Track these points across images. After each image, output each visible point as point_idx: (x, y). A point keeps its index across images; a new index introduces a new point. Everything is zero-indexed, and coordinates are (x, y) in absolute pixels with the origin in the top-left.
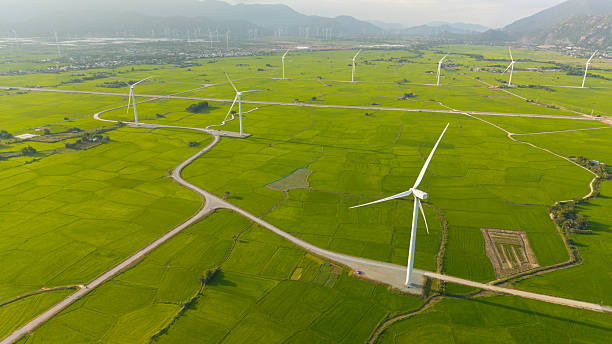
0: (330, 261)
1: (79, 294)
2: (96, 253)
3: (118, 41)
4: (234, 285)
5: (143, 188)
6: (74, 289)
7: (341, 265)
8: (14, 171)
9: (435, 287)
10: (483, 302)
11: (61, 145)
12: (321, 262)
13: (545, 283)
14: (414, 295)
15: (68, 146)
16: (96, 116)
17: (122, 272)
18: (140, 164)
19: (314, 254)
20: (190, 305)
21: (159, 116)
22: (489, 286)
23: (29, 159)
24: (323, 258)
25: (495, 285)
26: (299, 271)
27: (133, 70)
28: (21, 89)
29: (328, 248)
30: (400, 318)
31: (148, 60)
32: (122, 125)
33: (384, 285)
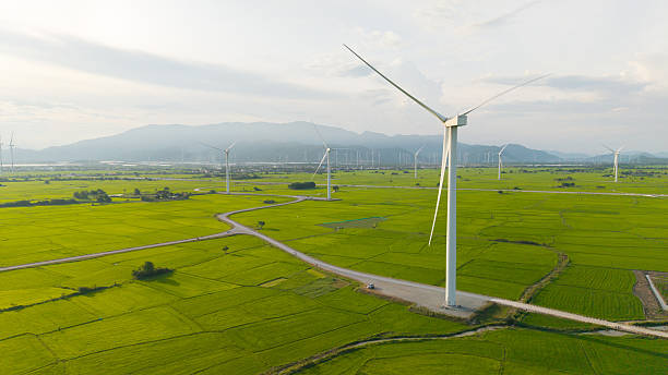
0: (337, 276)
2: (56, 251)
3: (273, 163)
4: (177, 284)
7: (349, 280)
9: (503, 316)
10: (597, 340)
11: (139, 199)
12: (323, 276)
14: (459, 319)
15: (143, 200)
16: (196, 189)
18: (197, 209)
19: (320, 270)
20: (85, 291)
22: (626, 327)
24: (326, 272)
25: (636, 325)
26: (281, 280)
27: (267, 173)
30: (401, 340)
31: (288, 170)
32: (213, 192)
33: (403, 303)
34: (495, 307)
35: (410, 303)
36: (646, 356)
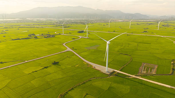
0: (88, 64)
1: (25, 62)
2: (34, 56)
3: (72, 19)
4: (60, 66)
5: (54, 46)
6: (24, 61)
7: (90, 65)
8: (30, 41)
9: (115, 74)
10: (127, 79)
11: (43, 37)
12: (86, 64)
13: (154, 78)
14: (107, 74)
15: (44, 37)
16: (55, 33)
17: (36, 60)
18: (58, 41)
19: (85, 62)
20: (45, 68)
21: (70, 33)
22: (134, 76)
23: (35, 39)
24: (86, 63)
25: (135, 76)
26: (78, 65)
27: (71, 24)
28: (44, 27)
29: (90, 62)
30: (98, 78)
31: (77, 23)
32: (60, 34)
33: (99, 71)
34: (114, 72)
35: (100, 71)
36: (133, 82)
